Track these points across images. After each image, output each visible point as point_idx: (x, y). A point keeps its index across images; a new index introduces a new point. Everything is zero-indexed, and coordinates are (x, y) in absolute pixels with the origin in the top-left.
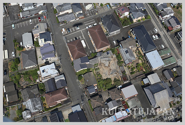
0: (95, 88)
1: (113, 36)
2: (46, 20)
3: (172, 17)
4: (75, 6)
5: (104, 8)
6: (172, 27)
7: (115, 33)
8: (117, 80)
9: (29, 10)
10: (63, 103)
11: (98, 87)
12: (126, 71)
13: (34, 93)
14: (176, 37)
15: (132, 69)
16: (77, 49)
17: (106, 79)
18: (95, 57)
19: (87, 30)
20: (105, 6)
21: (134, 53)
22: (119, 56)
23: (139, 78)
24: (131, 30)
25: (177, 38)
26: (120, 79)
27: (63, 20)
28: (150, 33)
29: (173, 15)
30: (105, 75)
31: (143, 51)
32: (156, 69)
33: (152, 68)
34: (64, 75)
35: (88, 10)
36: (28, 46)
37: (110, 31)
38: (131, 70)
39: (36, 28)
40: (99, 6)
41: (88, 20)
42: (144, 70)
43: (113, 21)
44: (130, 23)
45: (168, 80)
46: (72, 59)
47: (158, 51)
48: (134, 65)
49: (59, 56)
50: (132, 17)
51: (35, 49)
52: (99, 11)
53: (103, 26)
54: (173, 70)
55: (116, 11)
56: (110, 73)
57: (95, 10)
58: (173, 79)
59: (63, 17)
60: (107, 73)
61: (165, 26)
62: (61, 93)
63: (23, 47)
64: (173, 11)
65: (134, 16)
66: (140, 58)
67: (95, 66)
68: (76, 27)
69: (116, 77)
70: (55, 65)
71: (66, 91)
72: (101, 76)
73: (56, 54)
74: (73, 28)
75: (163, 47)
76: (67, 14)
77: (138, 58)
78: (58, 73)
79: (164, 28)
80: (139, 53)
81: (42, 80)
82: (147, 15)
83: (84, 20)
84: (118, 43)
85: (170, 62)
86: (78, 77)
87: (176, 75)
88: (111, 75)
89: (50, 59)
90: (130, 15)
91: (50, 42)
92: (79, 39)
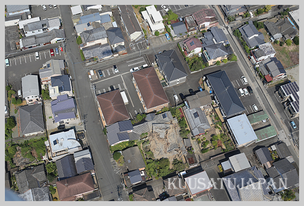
0: (142, 175)
1: (174, 87)
2: (63, 55)
3: (272, 59)
4: (113, 34)
6: (272, 76)
7: (178, 81)
8: (178, 162)
9: (35, 37)
10: (86, 198)
11: (146, 173)
12: (193, 147)
13: (38, 180)
14: (277, 92)
15: (204, 144)
16: (114, 107)
17: (161, 159)
18: (143, 121)
19: (131, 75)
20: (162, 36)
21: (208, 117)
22: (182, 121)
23: (214, 159)
24: (204, 77)
25: (280, 94)
26: (184, 160)
27: (92, 57)
28: (236, 84)
29: (273, 57)
30: (158, 152)
31: (222, 114)
32: (244, 146)
33: (237, 145)
34: (90, 151)
35: (134, 41)
36: (31, 98)
37: (170, 79)
38: (202, 146)
39: (45, 67)
40: (153, 35)
41: (134, 58)
42: (224, 147)
43: (175, 62)
44: (203, 66)
45: (263, 165)
46: (105, 124)
47: (247, 115)
48: (208, 137)
49: (83, 117)
50: (206, 56)
51: (43, 103)
52: (153, 43)
53: (157, 69)
54: (271, 149)
55: (181, 45)
56: (168, 150)
57: (146, 42)
58: (271, 164)
59: (93, 50)
60: (163, 150)
61: (259, 74)
62: (84, 180)
63: (22, 99)
64: (273, 49)
65: (209, 54)
66: (218, 125)
67: (143, 137)
68: (113, 69)
69: (177, 157)
70: (75, 131)
71: (93, 177)
72: (152, 155)
73: (78, 112)
74: (108, 70)
75: (256, 109)
76: (99, 45)
77: (214, 125)
78: (79, 147)
79: (258, 76)
80: (215, 117)
81: (53, 157)
82: (231, 54)
83: (126, 57)
84: (182, 99)
85: (266, 134)
86: (113, 155)
87: (275, 157)
88: (168, 153)
89: (67, 122)
90: (203, 53)
91: (68, 92)
92: (118, 89)
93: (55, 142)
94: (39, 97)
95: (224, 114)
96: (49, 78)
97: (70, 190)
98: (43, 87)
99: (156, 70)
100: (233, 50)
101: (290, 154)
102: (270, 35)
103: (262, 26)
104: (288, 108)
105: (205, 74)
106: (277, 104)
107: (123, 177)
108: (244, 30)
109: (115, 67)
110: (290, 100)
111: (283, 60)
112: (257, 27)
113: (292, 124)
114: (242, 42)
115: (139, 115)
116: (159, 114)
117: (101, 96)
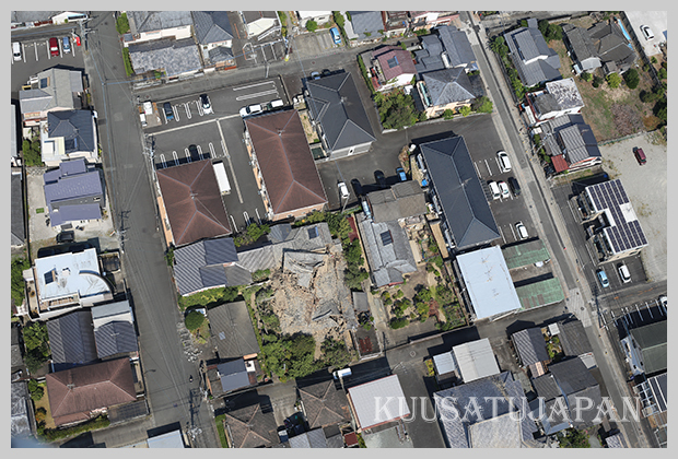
0: (249, 369)
1: (342, 162)
2: (79, 56)
3: (576, 120)
5: (319, 38)
6: (568, 160)
7: (351, 151)
8: (336, 348)
10: (116, 415)
11: (260, 366)
14: (575, 198)
15: (398, 307)
16: (197, 202)
17: (295, 335)
18: (263, 241)
19: (242, 125)
20: (324, 32)
21: (413, 244)
22: (351, 249)
23: (418, 345)
24: (413, 147)
25: (580, 204)
26: (349, 341)
27: (152, 69)
28: (483, 170)
29: (576, 113)
31: (446, 241)
32: (488, 319)
33: (473, 315)
34: (132, 304)
35: (255, 38)
37: (332, 145)
38: (393, 311)
40: (301, 29)
41: (250, 82)
42: (443, 318)
43: (349, 104)
44: (414, 119)
45: (524, 368)
46: (170, 238)
47: (503, 248)
48: (408, 292)
49: (120, 219)
50: (424, 96)
52: (299, 47)
53: (305, 113)
54: (548, 330)
55: (366, 59)
56: (314, 315)
57: (283, 43)
58: (544, 367)
59: (154, 54)
60: (303, 313)
61: (540, 151)
62: (113, 377)
64: (579, 97)
65: (430, 92)
66: (434, 265)
67: (259, 278)
68: (199, 103)
69: (334, 333)
70: (99, 252)
71: (133, 366)
72: (277, 324)
73: (107, 204)
74: (186, 105)
75: (525, 234)
76: (170, 42)
77: (424, 264)
78: (106, 292)
79: (536, 156)
80: (429, 243)
81: (41, 312)
82: (480, 97)
83: (233, 78)
84: (357, 194)
85: (540, 297)
86: (186, 315)
87: (554, 349)
88: (313, 324)
89: (81, 225)
90: (415, 87)
91: (86, 154)
92: (207, 155)
93: (49, 278)
94: (16, 159)
95: (449, 241)
96: (44, 114)
97: (78, 397)
98: (26, 133)
99: (302, 117)
100: (486, 86)
101: (588, 348)
102: (574, 57)
103: (559, 35)
104: (596, 238)
105: (416, 136)
106: (571, 227)
107: (205, 370)
108: (515, 41)
109: (205, 101)
110: (601, 221)
111: (596, 122)
112: (546, 35)
113: (599, 277)
114: (508, 69)
115: (254, 225)
116: (300, 226)
117: (166, 172)
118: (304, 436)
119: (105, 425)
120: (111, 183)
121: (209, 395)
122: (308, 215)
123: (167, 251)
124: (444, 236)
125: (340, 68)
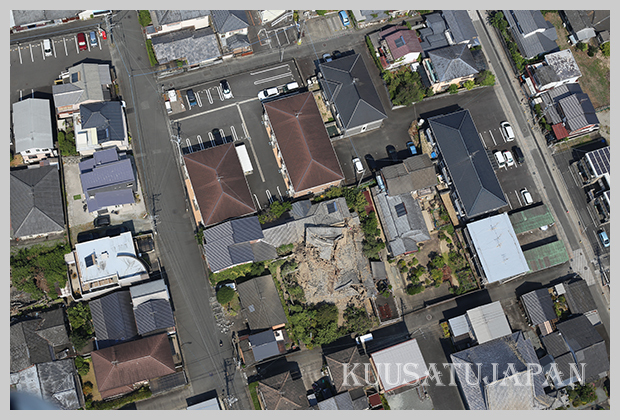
0: (278, 339)
1: (356, 139)
2: (106, 49)
3: (573, 90)
5: (329, 21)
6: (568, 128)
7: (364, 128)
8: (358, 315)
10: (155, 386)
11: (288, 335)
12: (392, 282)
13: (51, 343)
14: (575, 164)
15: (414, 274)
16: (223, 184)
17: (319, 304)
18: (286, 218)
19: (260, 109)
20: (333, 15)
21: (425, 214)
22: (368, 220)
23: (433, 309)
24: (422, 121)
25: (581, 169)
26: (369, 308)
27: (174, 58)
28: (488, 140)
29: (574, 82)
30: (315, 289)
31: (456, 210)
32: (498, 282)
33: (484, 279)
34: (167, 283)
35: (269, 24)
36: (33, 152)
37: (346, 123)
38: (409, 278)
40: (311, 14)
41: (267, 66)
42: (456, 283)
43: (361, 84)
44: (421, 95)
45: (534, 326)
46: (199, 217)
47: (509, 214)
48: (422, 259)
49: (152, 202)
50: (430, 72)
51: (61, 164)
52: (310, 31)
53: (319, 94)
54: (555, 290)
55: (374, 39)
56: (336, 285)
57: (295, 27)
58: (552, 325)
59: (175, 44)
60: (325, 284)
61: (541, 120)
62: (153, 352)
64: (576, 67)
65: (437, 70)
66: (445, 232)
67: (283, 252)
68: (219, 88)
69: (355, 301)
70: (134, 235)
71: (171, 339)
72: (302, 294)
73: (139, 188)
75: (530, 200)
76: (190, 32)
77: (436, 232)
78: (142, 273)
79: (537, 125)
80: (440, 213)
81: (83, 293)
82: (482, 71)
83: (250, 63)
84: (371, 169)
85: (546, 259)
86: (217, 289)
87: (561, 308)
88: (336, 293)
89: (116, 210)
90: (421, 64)
91: (118, 143)
92: (230, 138)
93: (89, 261)
94: (53, 150)
95: (459, 208)
96: (77, 107)
97: (122, 372)
98: (61, 125)
99: (316, 98)
100: (488, 60)
101: (593, 306)
102: (570, 28)
104: (596, 201)
105: (424, 111)
106: (572, 191)
107: (238, 340)
108: (514, 16)
109: (225, 87)
110: (601, 184)
111: (592, 89)
113: (601, 238)
114: (508, 43)
115: (276, 202)
116: (319, 202)
117: (193, 157)
118: (332, 400)
119: (147, 396)
120: (142, 168)
121: (242, 364)
122: (327, 190)
123: (197, 231)
124: (454, 205)
125: (350, 49)
